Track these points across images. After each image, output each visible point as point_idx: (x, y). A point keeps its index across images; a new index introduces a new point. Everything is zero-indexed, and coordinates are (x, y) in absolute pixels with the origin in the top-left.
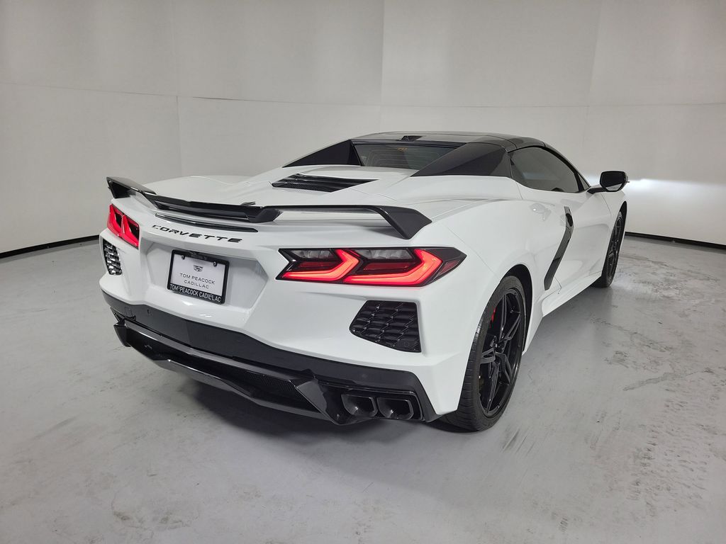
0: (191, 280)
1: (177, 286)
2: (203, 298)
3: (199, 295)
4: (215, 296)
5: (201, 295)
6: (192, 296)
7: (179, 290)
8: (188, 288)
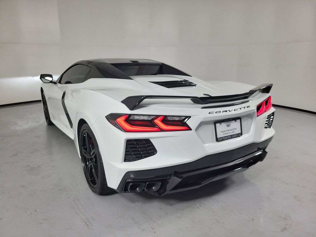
0: (226, 132)
1: (221, 138)
2: (234, 138)
3: (232, 137)
4: (238, 134)
5: (233, 136)
6: (229, 139)
7: (223, 139)
8: (226, 136)
